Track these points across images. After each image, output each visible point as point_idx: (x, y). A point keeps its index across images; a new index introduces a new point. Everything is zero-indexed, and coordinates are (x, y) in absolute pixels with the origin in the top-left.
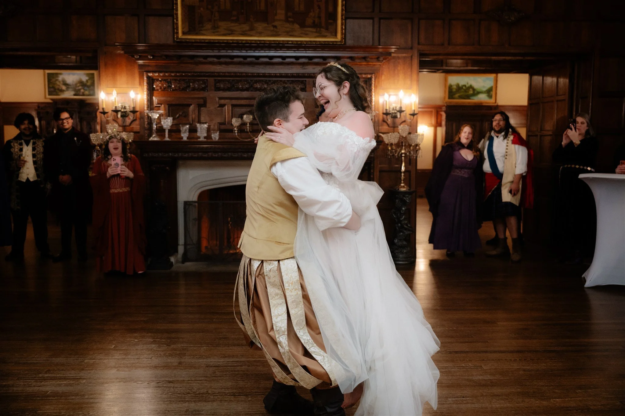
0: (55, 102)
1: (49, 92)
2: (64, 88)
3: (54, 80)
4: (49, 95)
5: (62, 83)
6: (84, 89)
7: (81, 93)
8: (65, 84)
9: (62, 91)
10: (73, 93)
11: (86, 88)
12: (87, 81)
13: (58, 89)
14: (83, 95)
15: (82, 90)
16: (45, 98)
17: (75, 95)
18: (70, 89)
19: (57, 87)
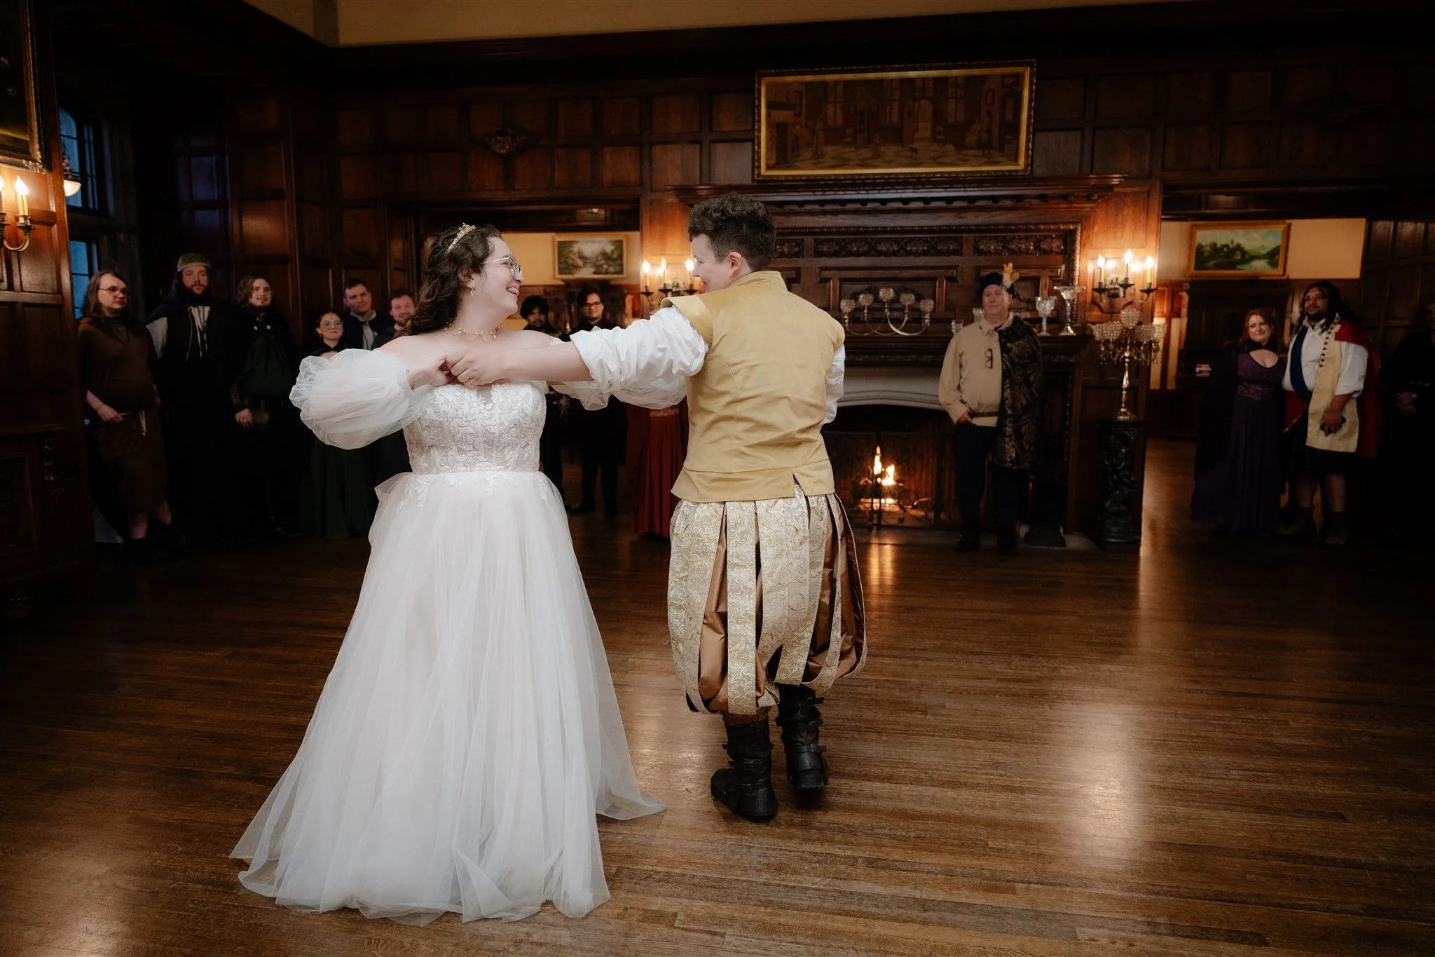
0: (568, 284)
1: (559, 269)
2: (580, 263)
3: (566, 251)
4: (560, 273)
5: (577, 255)
6: (608, 265)
7: (604, 271)
8: (582, 257)
9: (577, 267)
10: (592, 270)
11: (611, 263)
12: (612, 252)
13: (572, 265)
14: (607, 273)
15: (605, 266)
16: (554, 278)
17: (595, 273)
18: (589, 265)
19: (570, 262)
